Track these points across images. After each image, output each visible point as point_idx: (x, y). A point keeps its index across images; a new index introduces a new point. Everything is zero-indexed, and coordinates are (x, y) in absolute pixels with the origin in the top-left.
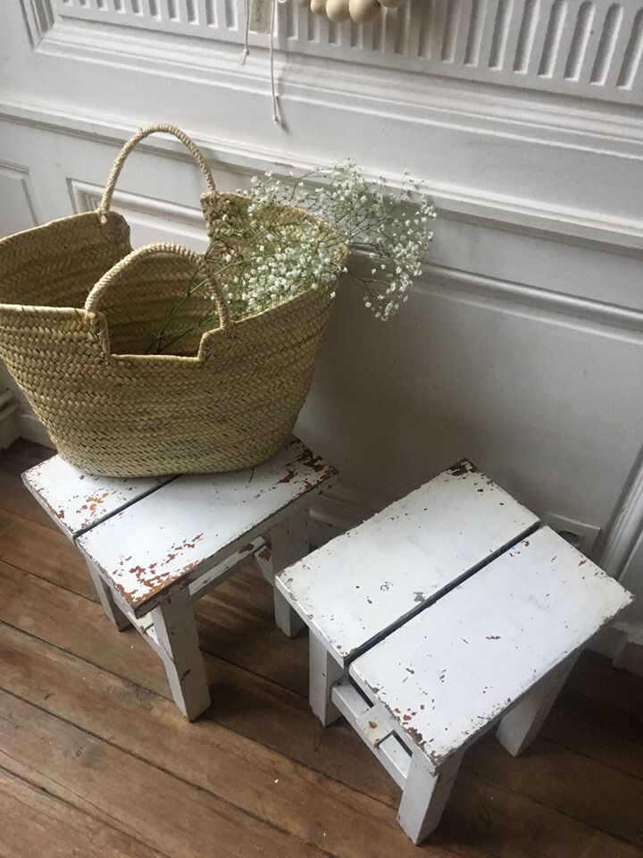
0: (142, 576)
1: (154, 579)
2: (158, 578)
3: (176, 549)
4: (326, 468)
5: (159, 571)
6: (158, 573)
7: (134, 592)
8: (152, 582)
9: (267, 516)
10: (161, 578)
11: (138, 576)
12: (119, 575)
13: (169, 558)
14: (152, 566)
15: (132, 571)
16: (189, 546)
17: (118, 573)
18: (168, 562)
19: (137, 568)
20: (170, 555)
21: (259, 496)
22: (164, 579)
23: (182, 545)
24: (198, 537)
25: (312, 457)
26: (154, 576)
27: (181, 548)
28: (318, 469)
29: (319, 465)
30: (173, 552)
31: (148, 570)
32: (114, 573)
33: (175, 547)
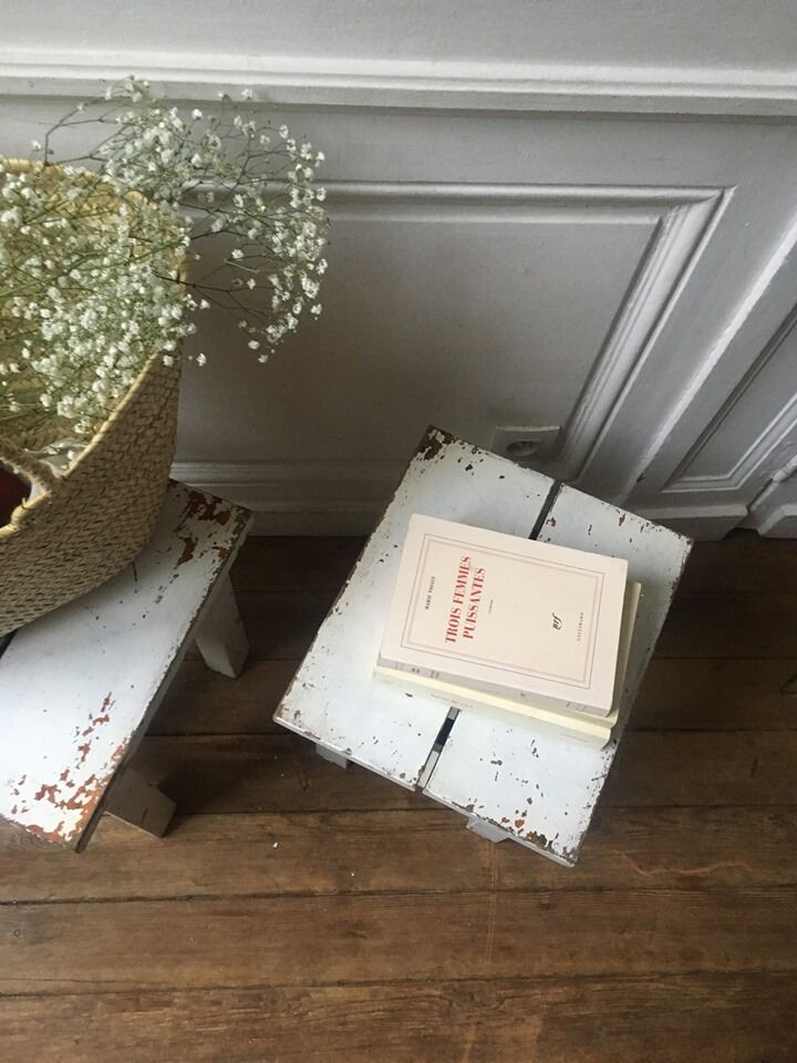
0: (58, 798)
1: (78, 794)
2: (82, 790)
3: (86, 733)
4: (234, 514)
5: (79, 779)
6: (79, 783)
7: (60, 828)
8: (77, 801)
9: (189, 625)
10: (88, 788)
11: (52, 799)
12: (24, 811)
13: (82, 753)
14: (64, 777)
15: (39, 796)
16: (101, 720)
17: (19, 809)
18: (83, 759)
19: (44, 788)
20: (81, 748)
21: (160, 597)
22: (91, 787)
23: (90, 723)
24: (106, 702)
25: (205, 502)
26: (74, 790)
27: (90, 730)
28: (223, 518)
29: (221, 513)
30: (83, 741)
31: (62, 785)
32: (14, 811)
33: (82, 731)
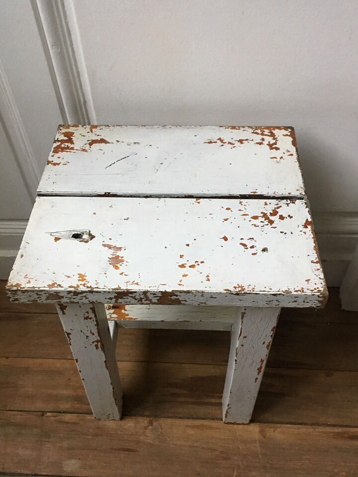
0: (273, 142)
1: (266, 135)
2: (262, 134)
3: (233, 144)
6: (260, 137)
7: (287, 135)
8: (269, 134)
10: (260, 133)
11: (275, 144)
12: (289, 152)
13: (244, 142)
14: (260, 144)
15: (277, 149)
16: (222, 141)
17: (289, 153)
18: (247, 140)
19: (271, 148)
20: (242, 143)
21: (135, 143)
23: (226, 144)
24: (211, 142)
25: (60, 145)
26: (264, 137)
27: (229, 143)
29: (65, 136)
30: (237, 144)
31: (265, 142)
32: (292, 155)
33: (232, 146)
